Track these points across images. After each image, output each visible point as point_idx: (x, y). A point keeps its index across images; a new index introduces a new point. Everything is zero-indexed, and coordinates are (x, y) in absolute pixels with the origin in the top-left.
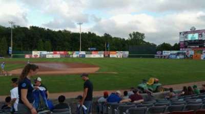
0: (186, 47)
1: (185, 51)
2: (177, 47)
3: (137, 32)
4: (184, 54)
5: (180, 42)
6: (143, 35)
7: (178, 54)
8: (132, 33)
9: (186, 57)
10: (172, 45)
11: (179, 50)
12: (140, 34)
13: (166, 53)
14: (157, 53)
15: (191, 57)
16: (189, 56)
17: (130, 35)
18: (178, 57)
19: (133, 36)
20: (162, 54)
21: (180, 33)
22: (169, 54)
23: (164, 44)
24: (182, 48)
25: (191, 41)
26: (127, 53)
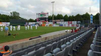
0: (39, 21)
1: (39, 23)
2: (36, 21)
3: (15, 12)
4: (38, 24)
5: (37, 18)
6: (18, 14)
7: (36, 24)
8: (12, 12)
11: (36, 22)
13: (30, 23)
14: (26, 23)
16: (40, 25)
17: (11, 13)
19: (13, 14)
21: (37, 14)
22: (32, 24)
23: (30, 19)
24: (38, 21)
25: (41, 18)
26: (9, 23)
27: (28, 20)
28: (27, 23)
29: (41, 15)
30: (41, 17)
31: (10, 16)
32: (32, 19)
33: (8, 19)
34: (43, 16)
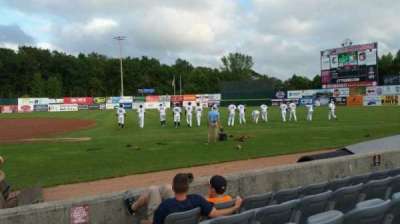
0: (334, 81)
1: (332, 91)
2: (317, 83)
3: (237, 54)
4: (330, 97)
5: (323, 71)
6: (248, 59)
7: (318, 96)
8: (227, 55)
10: (311, 78)
11: (320, 87)
12: (243, 57)
13: (294, 94)
14: (277, 94)
15: (344, 102)
16: (339, 100)
17: (224, 60)
19: (229, 63)
20: (285, 97)
21: (322, 53)
22: (301, 96)
23: (294, 77)
24: (327, 84)
25: (343, 68)
26: (217, 97)
27: (283, 80)
28: (283, 94)
29: (340, 56)
30: (341, 65)
31: (220, 71)
32: (300, 78)
33: (215, 81)
34: (351, 58)
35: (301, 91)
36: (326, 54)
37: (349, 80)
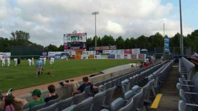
0: (69, 48)
1: (69, 52)
2: (62, 48)
3: (20, 31)
4: (67, 55)
5: (64, 43)
6: (27, 35)
7: (62, 55)
8: (14, 32)
9: (69, 57)
11: (63, 51)
12: (24, 33)
13: (51, 54)
14: (43, 53)
15: (74, 57)
16: (71, 56)
17: (13, 34)
18: (62, 58)
19: (16, 36)
20: (47, 55)
21: (64, 35)
22: (54, 55)
23: (50, 45)
24: (66, 49)
25: (73, 43)
26: (9, 54)
27: (45, 47)
29: (72, 37)
30: (72, 41)
32: (53, 46)
34: (77, 38)
35: (54, 52)
36: (66, 36)
37: (76, 48)
